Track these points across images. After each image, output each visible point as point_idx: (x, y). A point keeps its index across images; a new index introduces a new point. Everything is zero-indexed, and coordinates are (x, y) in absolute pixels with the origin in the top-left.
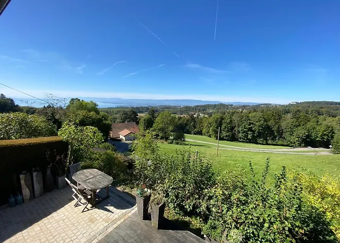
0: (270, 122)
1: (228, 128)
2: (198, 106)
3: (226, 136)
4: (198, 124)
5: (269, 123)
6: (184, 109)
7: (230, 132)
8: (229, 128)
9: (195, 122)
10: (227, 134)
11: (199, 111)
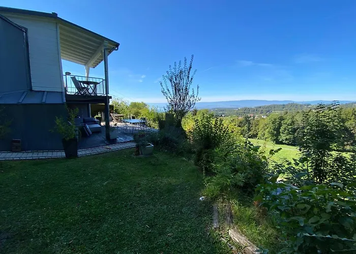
0: (349, 123)
1: (288, 130)
2: (260, 107)
3: (286, 139)
4: (254, 125)
5: (347, 124)
6: (242, 111)
7: (291, 134)
8: (290, 130)
9: (249, 123)
10: (288, 137)
11: (261, 113)
